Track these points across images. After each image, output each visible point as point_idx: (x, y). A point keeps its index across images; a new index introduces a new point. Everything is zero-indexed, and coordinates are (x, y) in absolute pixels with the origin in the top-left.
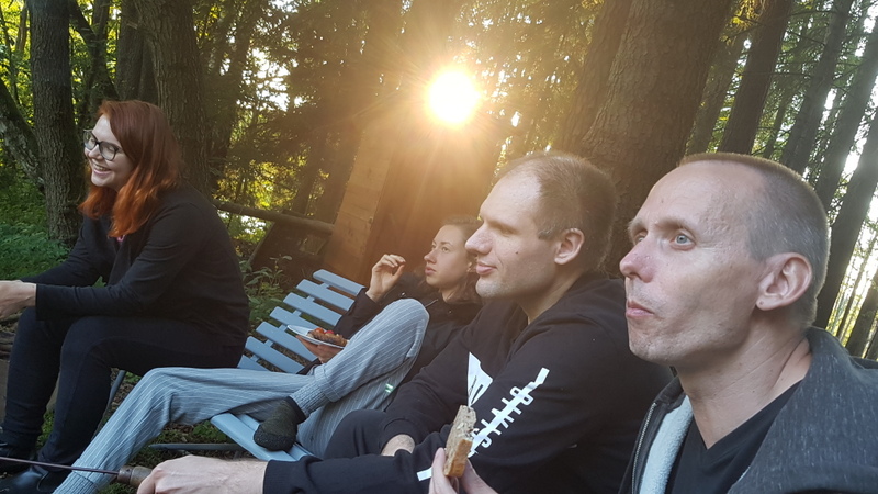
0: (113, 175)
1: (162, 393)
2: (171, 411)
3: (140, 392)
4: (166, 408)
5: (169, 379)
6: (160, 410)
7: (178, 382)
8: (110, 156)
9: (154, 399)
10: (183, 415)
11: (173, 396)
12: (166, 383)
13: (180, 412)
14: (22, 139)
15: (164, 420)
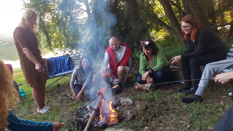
0: (189, 31)
1: (210, 68)
2: (214, 71)
3: (206, 69)
4: (212, 71)
5: (211, 65)
6: (211, 71)
7: (213, 65)
8: (187, 28)
9: (209, 70)
10: (216, 71)
11: (213, 68)
12: (210, 66)
13: (215, 71)
14: (172, 31)
15: (213, 73)
